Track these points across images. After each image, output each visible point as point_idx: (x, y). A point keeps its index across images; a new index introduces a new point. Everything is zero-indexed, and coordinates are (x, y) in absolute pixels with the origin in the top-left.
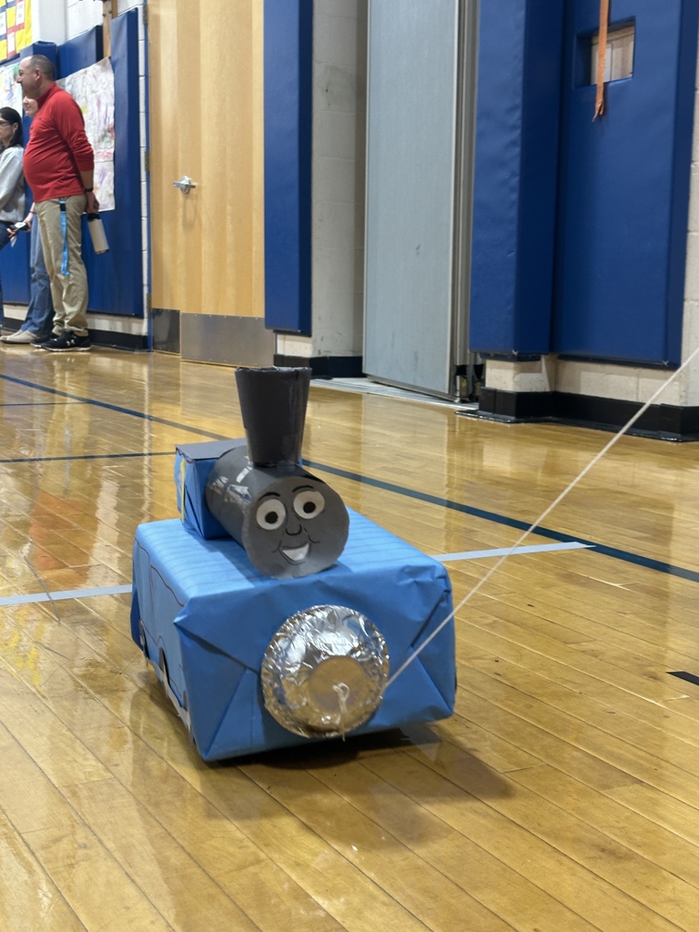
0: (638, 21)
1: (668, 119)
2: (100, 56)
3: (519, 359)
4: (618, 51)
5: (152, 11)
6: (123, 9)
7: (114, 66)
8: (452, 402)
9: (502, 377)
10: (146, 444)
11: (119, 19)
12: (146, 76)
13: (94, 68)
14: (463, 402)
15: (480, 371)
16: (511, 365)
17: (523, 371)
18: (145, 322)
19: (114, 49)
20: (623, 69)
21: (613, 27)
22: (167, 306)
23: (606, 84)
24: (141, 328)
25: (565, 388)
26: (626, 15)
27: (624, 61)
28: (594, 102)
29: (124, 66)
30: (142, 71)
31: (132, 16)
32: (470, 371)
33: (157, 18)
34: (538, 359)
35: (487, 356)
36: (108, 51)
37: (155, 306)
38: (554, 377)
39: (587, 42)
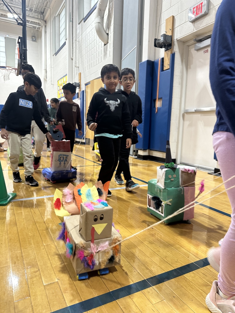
0: (163, 98)
1: (167, 114)
2: (78, 97)
3: (144, 150)
4: (160, 102)
5: (86, 90)
6: (82, 90)
7: (80, 99)
8: (133, 156)
9: (141, 153)
10: (84, 164)
11: (81, 92)
12: (85, 101)
13: (77, 99)
14: (135, 156)
15: (137, 151)
16: (142, 151)
17: (144, 152)
18: (85, 140)
19: (80, 96)
20: (160, 105)
21: (159, 99)
22: (88, 138)
23: (158, 108)
24: (84, 141)
25: (151, 155)
26: (161, 97)
27: (160, 104)
28: (155, 110)
29: (82, 99)
30: (85, 100)
31: (83, 91)
32: (136, 151)
33: (87, 92)
34: (146, 150)
35: (138, 149)
36: (79, 97)
37: (86, 137)
38: (149, 153)
39: (155, 101)
